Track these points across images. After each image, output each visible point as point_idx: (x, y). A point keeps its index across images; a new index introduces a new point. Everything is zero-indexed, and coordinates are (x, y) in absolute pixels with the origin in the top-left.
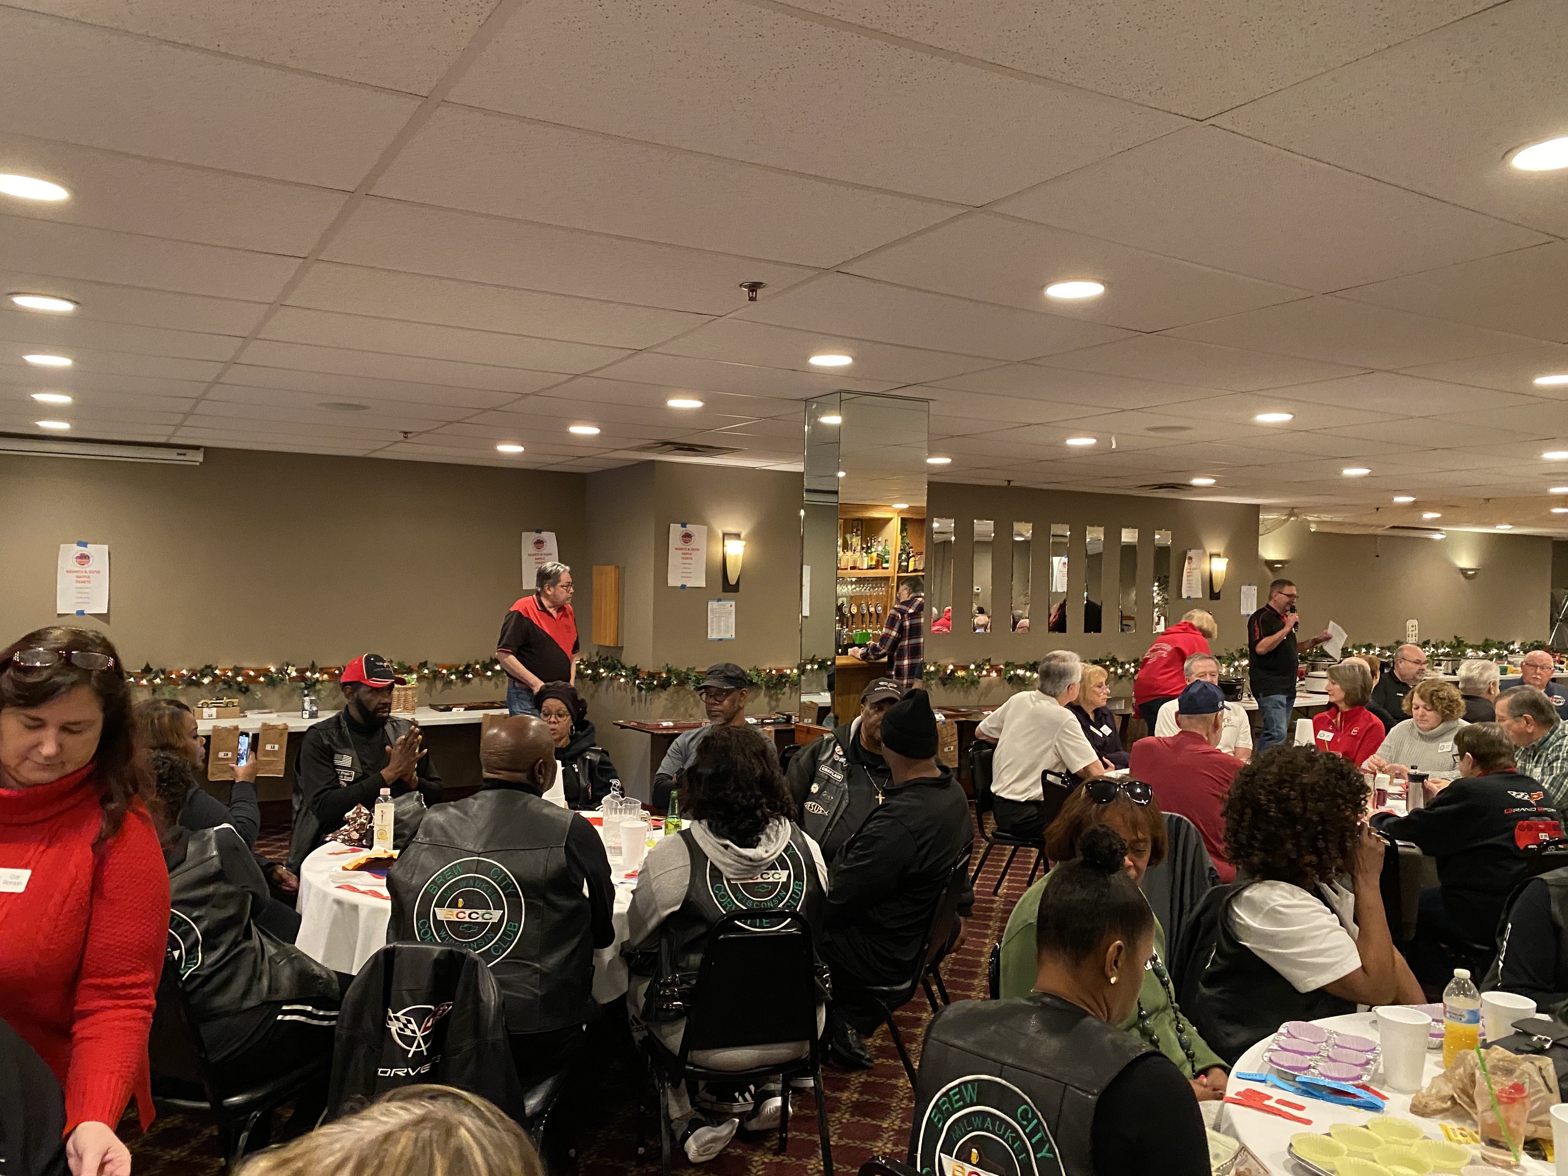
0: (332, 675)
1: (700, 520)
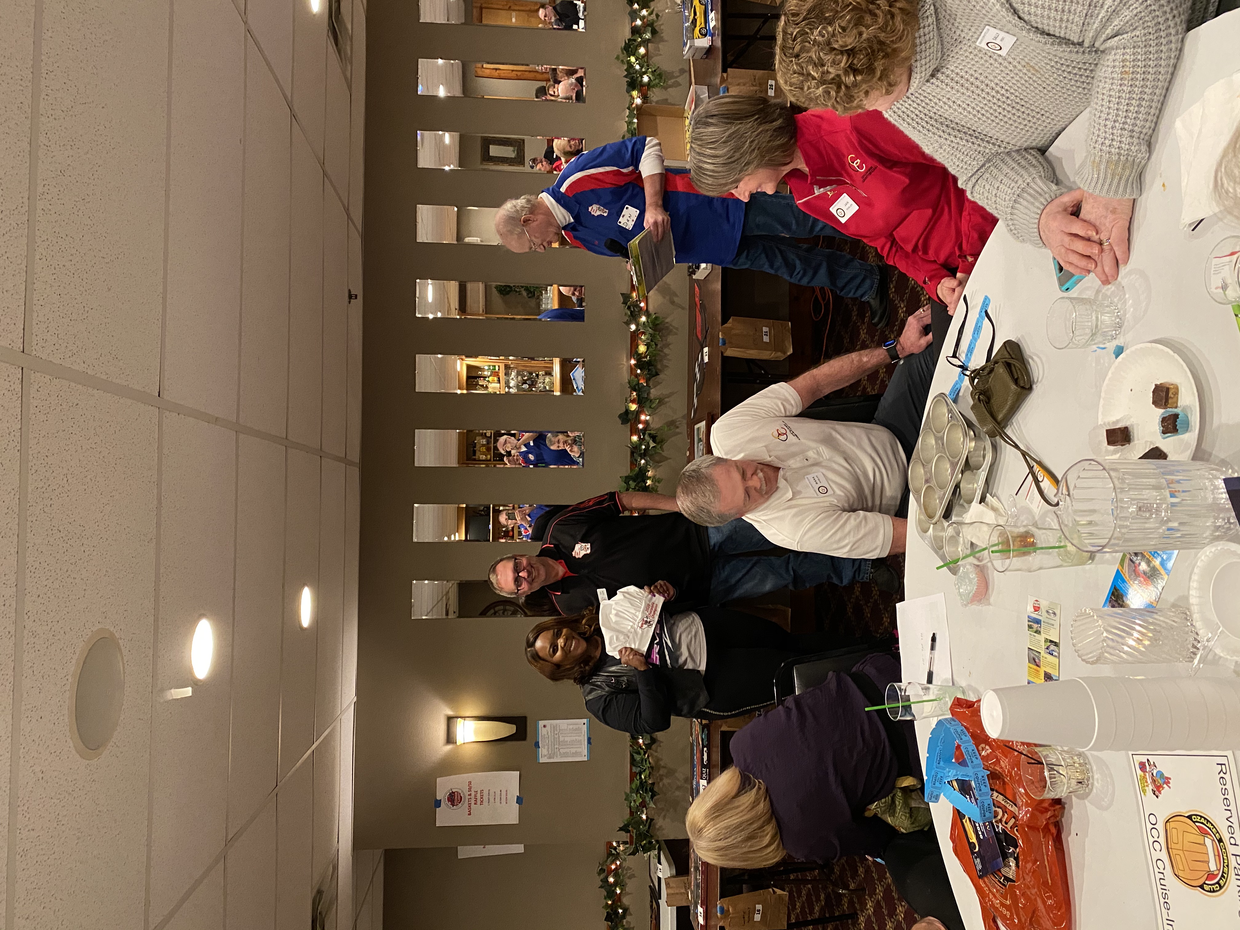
1: (429, 778)
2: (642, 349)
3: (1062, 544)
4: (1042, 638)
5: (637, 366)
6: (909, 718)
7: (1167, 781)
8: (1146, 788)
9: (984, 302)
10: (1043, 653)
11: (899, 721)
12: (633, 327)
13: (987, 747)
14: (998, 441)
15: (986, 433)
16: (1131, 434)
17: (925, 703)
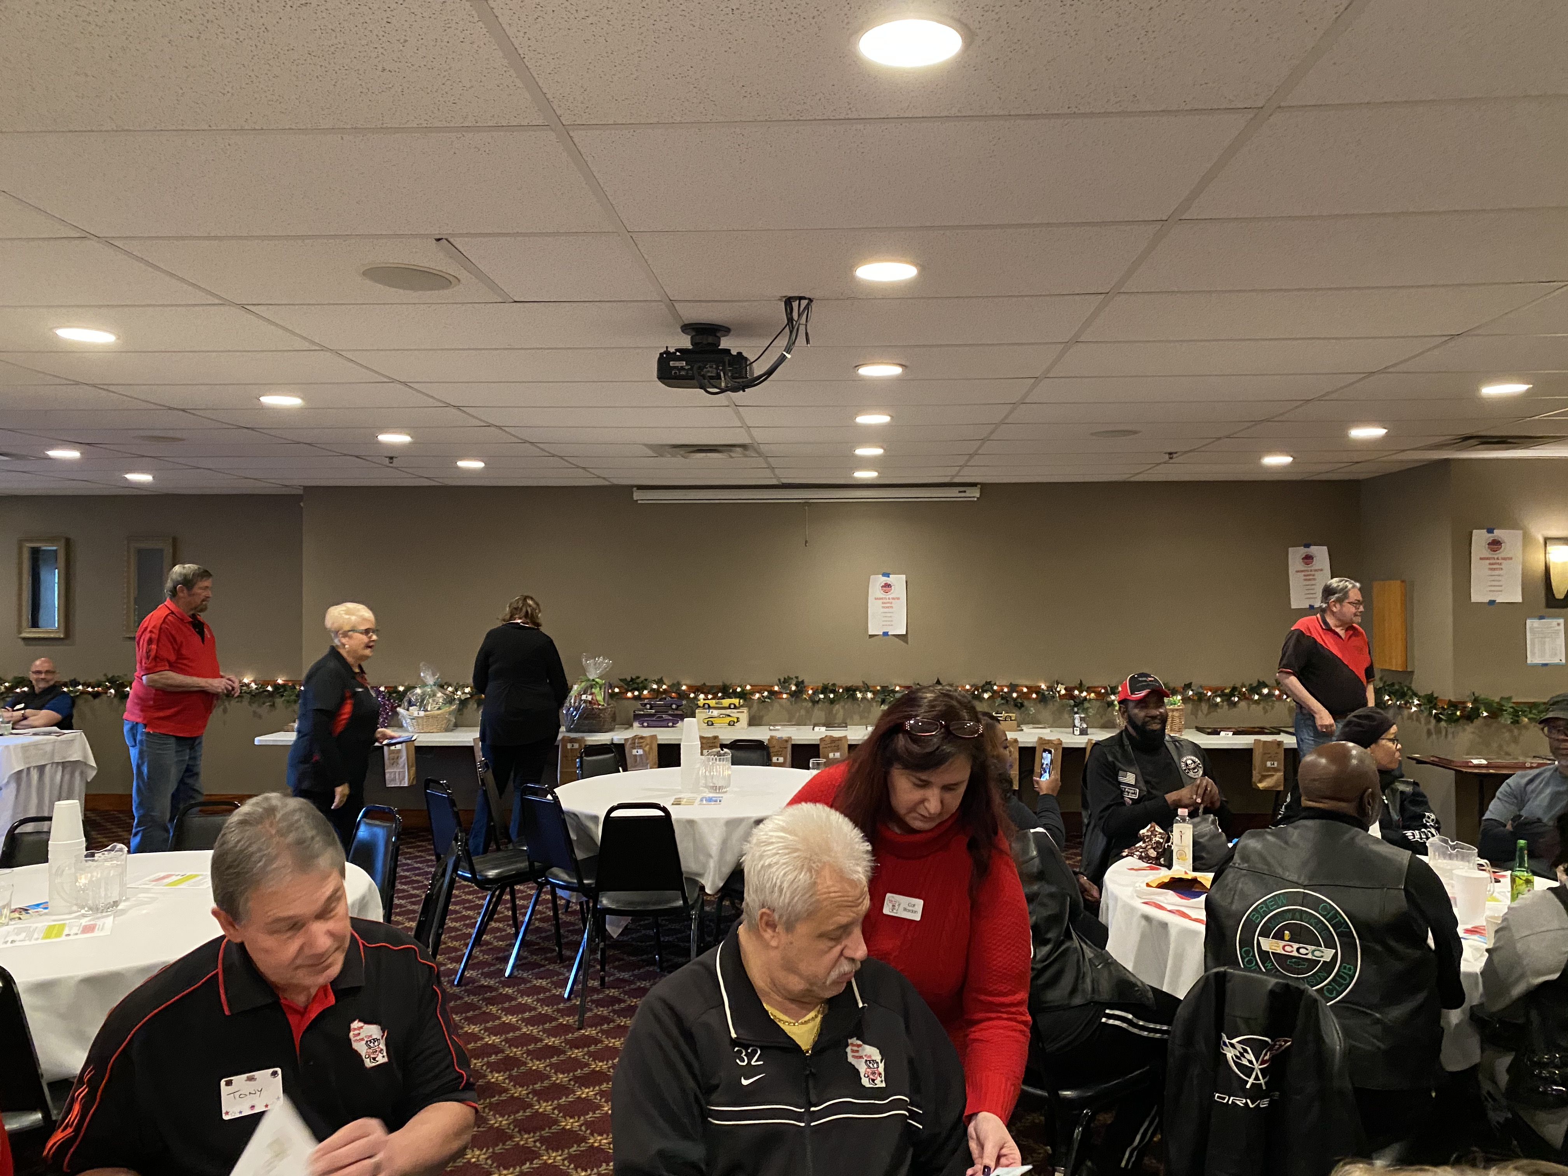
0: (1098, 694)
1: (1514, 525)
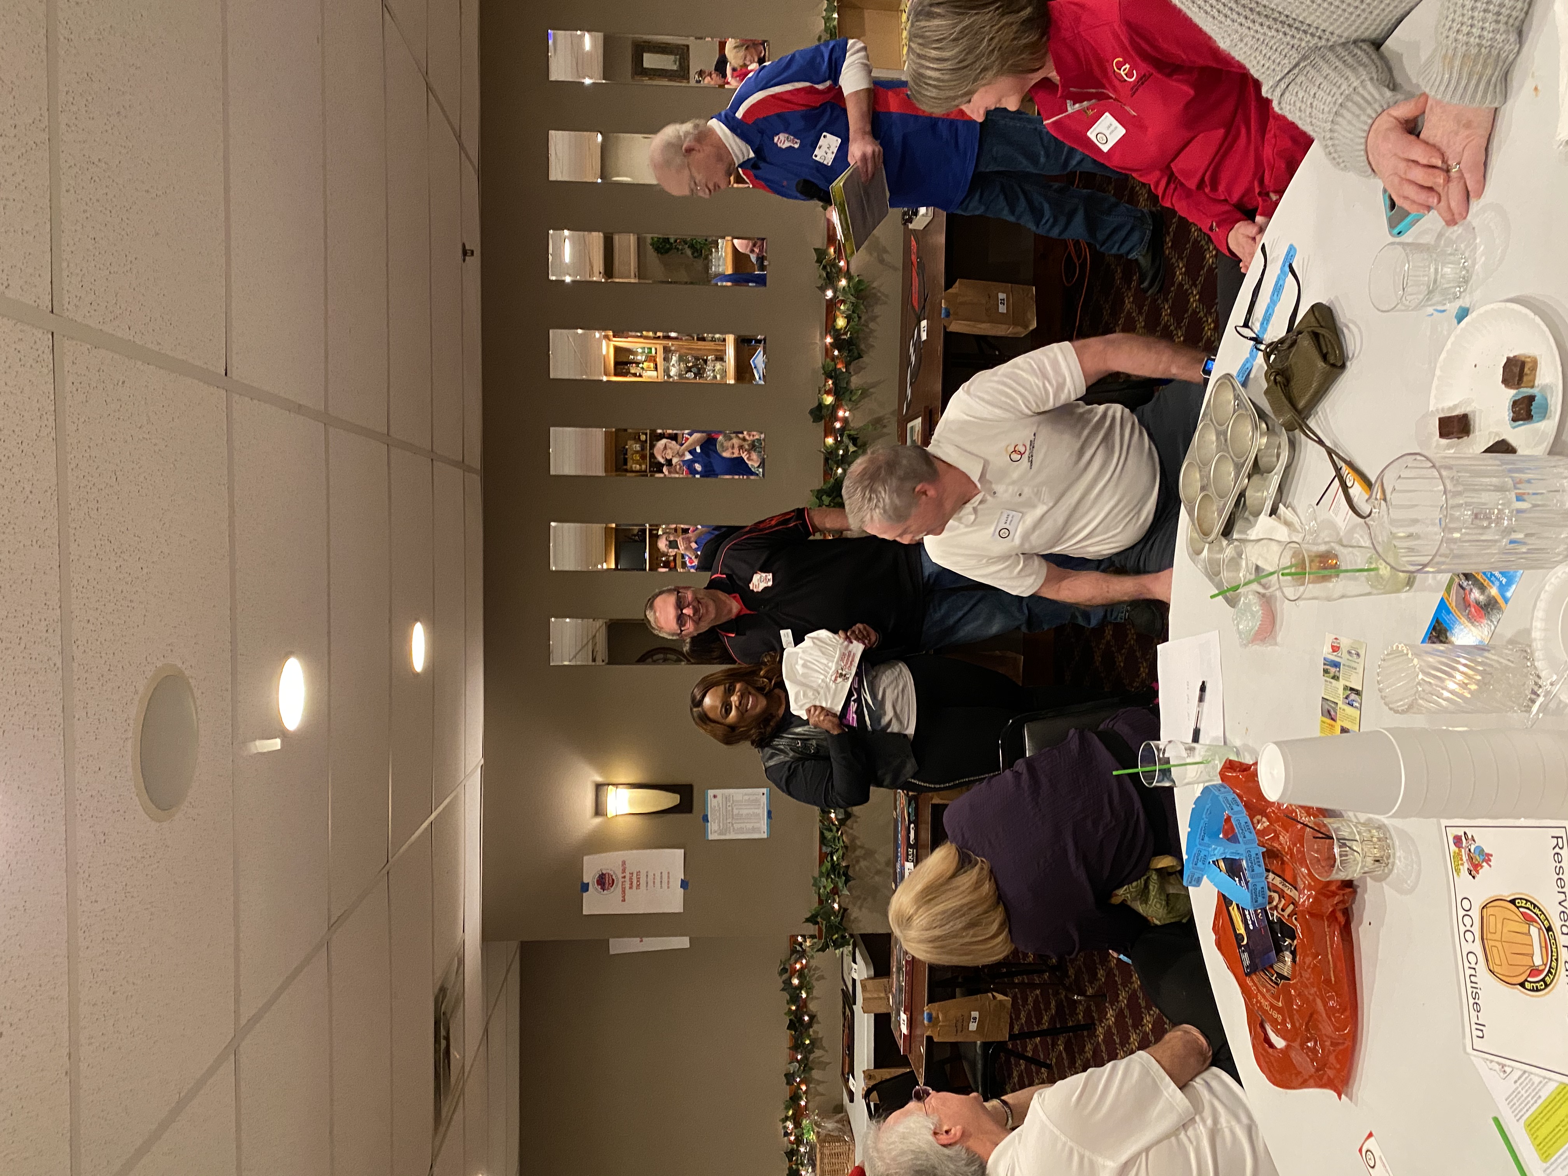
2: (841, 323)
3: (1373, 566)
4: (1340, 685)
5: (834, 345)
6: (1167, 784)
7: (1487, 858)
8: (1461, 867)
9: (1288, 253)
10: (1340, 704)
11: (1156, 788)
12: (829, 294)
13: (1264, 819)
14: (1297, 437)
15: (1283, 425)
16: (1472, 422)
17: (1188, 767)
